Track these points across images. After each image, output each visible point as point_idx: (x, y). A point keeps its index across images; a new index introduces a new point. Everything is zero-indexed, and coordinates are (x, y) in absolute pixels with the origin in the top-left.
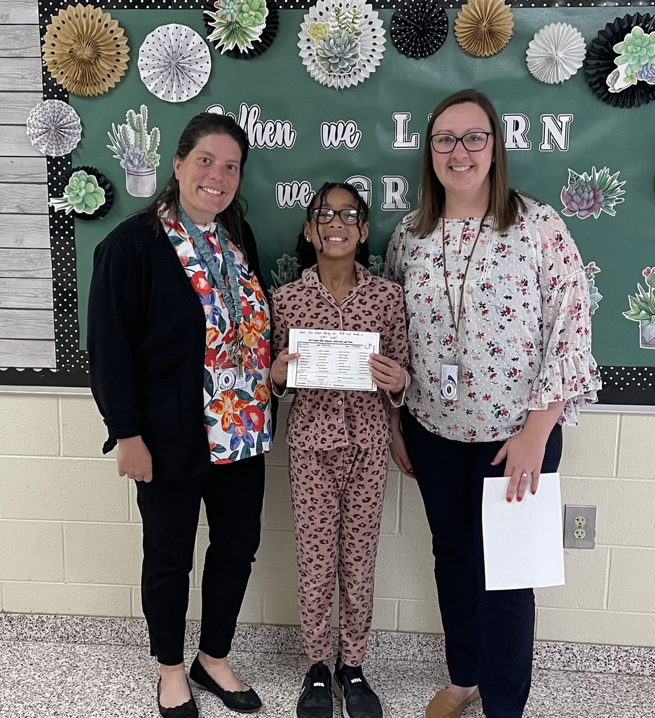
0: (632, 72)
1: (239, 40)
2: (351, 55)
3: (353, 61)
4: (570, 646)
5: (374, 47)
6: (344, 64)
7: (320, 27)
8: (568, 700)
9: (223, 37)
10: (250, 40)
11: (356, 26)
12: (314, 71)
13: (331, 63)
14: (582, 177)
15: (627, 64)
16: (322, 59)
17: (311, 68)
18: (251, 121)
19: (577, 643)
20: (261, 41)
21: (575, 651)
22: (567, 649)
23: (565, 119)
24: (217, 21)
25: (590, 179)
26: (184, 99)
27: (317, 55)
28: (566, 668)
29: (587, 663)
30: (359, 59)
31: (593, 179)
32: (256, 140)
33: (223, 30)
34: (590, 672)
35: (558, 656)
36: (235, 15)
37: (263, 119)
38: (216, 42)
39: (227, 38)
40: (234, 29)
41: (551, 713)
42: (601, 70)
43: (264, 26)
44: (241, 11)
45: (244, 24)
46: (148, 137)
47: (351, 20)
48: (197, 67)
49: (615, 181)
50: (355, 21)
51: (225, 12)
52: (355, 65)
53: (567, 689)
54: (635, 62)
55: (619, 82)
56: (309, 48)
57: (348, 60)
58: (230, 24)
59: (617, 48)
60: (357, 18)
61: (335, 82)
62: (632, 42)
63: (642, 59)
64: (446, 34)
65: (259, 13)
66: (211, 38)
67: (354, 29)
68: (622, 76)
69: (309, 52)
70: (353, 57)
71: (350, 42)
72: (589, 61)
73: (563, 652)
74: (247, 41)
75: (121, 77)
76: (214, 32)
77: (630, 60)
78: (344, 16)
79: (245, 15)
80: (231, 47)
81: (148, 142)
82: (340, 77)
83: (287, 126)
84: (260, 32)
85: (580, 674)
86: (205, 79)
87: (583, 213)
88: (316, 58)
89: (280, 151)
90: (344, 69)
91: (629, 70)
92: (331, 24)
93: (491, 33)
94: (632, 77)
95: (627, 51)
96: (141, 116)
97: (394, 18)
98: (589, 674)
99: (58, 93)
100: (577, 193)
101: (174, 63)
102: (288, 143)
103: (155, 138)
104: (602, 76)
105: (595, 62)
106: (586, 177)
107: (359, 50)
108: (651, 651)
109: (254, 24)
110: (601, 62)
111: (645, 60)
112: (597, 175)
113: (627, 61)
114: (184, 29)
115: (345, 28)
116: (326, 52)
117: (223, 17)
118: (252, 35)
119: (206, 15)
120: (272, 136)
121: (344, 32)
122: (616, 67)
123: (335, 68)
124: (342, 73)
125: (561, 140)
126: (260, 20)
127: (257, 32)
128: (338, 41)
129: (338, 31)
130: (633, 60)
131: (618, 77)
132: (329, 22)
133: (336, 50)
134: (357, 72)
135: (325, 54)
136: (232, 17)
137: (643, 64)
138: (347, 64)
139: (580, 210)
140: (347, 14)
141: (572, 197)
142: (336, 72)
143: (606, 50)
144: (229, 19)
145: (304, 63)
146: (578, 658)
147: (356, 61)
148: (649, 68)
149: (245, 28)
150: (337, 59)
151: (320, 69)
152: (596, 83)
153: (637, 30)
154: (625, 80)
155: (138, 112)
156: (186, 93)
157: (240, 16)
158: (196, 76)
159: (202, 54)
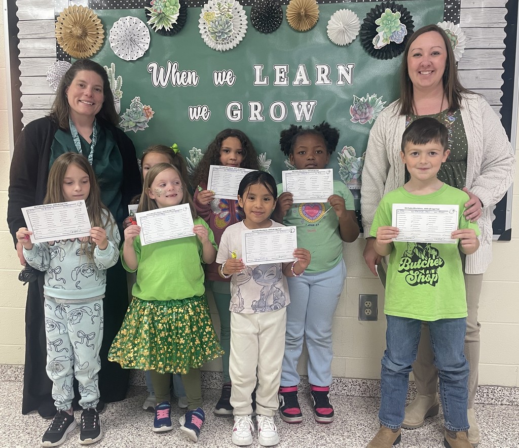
0: (387, 36)
1: (165, 23)
2: (228, 30)
3: (229, 34)
4: (365, 381)
5: (241, 26)
6: (224, 36)
7: (210, 14)
8: (363, 413)
9: (156, 22)
10: (171, 23)
11: (230, 13)
12: (208, 41)
13: (217, 36)
14: (361, 99)
15: (383, 31)
16: (212, 33)
17: (206, 40)
18: (174, 71)
19: (369, 379)
20: (177, 23)
21: (368, 384)
22: (364, 383)
23: (350, 67)
24: (152, 13)
25: (366, 100)
26: (135, 59)
27: (209, 31)
28: (363, 395)
29: (375, 392)
30: (232, 33)
31: (368, 101)
32: (176, 82)
33: (156, 18)
34: (378, 397)
35: (358, 387)
36: (162, 9)
37: (180, 70)
38: (152, 25)
39: (158, 23)
40: (162, 17)
41: (352, 419)
42: (369, 36)
43: (178, 14)
44: (166, 6)
45: (167, 14)
46: (116, 81)
47: (227, 10)
48: (142, 41)
49: (380, 102)
50: (230, 10)
51: (156, 7)
52: (230, 36)
53: (363, 406)
54: (388, 30)
55: (380, 42)
56: (205, 28)
57: (226, 33)
58: (159, 14)
59: (377, 22)
60: (230, 8)
61: (220, 47)
62: (386, 18)
63: (392, 29)
64: (282, 19)
65: (175, 7)
66: (149, 23)
67: (229, 15)
68: (381, 39)
69: (205, 30)
70: (229, 31)
71: (227, 23)
72: (362, 31)
73: (361, 385)
74: (169, 24)
75: (99, 47)
76: (151, 19)
77: (385, 29)
78: (223, 7)
79: (168, 8)
80: (160, 28)
81: (116, 84)
82: (222, 44)
83: (194, 74)
84: (176, 18)
85: (372, 399)
86: (147, 47)
87: (363, 121)
88: (209, 33)
89: (190, 88)
90: (224, 39)
91: (385, 35)
92: (216, 12)
93: (307, 16)
94: (387, 40)
95: (383, 23)
96: (111, 69)
97: (252, 10)
98: (377, 399)
99: (65, 58)
100: (359, 109)
101: (128, 38)
102: (195, 83)
103: (119, 82)
104: (370, 40)
105: (366, 31)
106: (363, 100)
107: (232, 27)
108: (413, 384)
109: (173, 14)
110: (369, 31)
111: (394, 29)
112: (370, 98)
113: (383, 30)
114: (135, 19)
115: (224, 14)
116: (214, 29)
117: (155, 10)
118: (172, 20)
119: (146, 10)
120: (185, 80)
121: (223, 17)
122: (378, 33)
123: (219, 39)
124: (223, 41)
125: (348, 78)
126: (176, 11)
127: (174, 18)
128: (220, 23)
129: (220, 17)
130: (387, 29)
131: (379, 39)
132: (215, 11)
133: (220, 28)
134: (232, 41)
135: (214, 31)
136: (161, 10)
137: (393, 31)
138: (226, 36)
139: (361, 119)
140: (224, 6)
141: (356, 111)
142: (220, 41)
143: (371, 24)
144: (159, 11)
145: (202, 37)
146: (371, 388)
147: (231, 34)
148: (396, 34)
149: (168, 16)
150: (220, 33)
151: (211, 40)
152: (367, 44)
153: (388, 10)
154: (383, 41)
155: (109, 67)
156: (136, 55)
157: (165, 9)
158: (141, 45)
159: (145, 33)
